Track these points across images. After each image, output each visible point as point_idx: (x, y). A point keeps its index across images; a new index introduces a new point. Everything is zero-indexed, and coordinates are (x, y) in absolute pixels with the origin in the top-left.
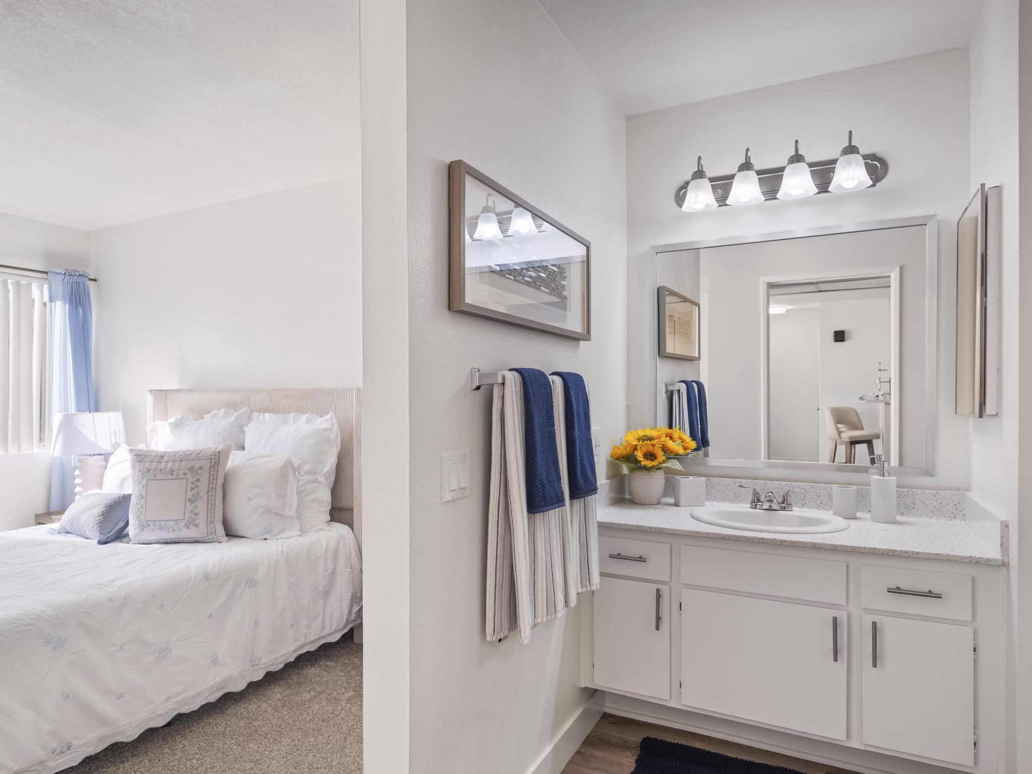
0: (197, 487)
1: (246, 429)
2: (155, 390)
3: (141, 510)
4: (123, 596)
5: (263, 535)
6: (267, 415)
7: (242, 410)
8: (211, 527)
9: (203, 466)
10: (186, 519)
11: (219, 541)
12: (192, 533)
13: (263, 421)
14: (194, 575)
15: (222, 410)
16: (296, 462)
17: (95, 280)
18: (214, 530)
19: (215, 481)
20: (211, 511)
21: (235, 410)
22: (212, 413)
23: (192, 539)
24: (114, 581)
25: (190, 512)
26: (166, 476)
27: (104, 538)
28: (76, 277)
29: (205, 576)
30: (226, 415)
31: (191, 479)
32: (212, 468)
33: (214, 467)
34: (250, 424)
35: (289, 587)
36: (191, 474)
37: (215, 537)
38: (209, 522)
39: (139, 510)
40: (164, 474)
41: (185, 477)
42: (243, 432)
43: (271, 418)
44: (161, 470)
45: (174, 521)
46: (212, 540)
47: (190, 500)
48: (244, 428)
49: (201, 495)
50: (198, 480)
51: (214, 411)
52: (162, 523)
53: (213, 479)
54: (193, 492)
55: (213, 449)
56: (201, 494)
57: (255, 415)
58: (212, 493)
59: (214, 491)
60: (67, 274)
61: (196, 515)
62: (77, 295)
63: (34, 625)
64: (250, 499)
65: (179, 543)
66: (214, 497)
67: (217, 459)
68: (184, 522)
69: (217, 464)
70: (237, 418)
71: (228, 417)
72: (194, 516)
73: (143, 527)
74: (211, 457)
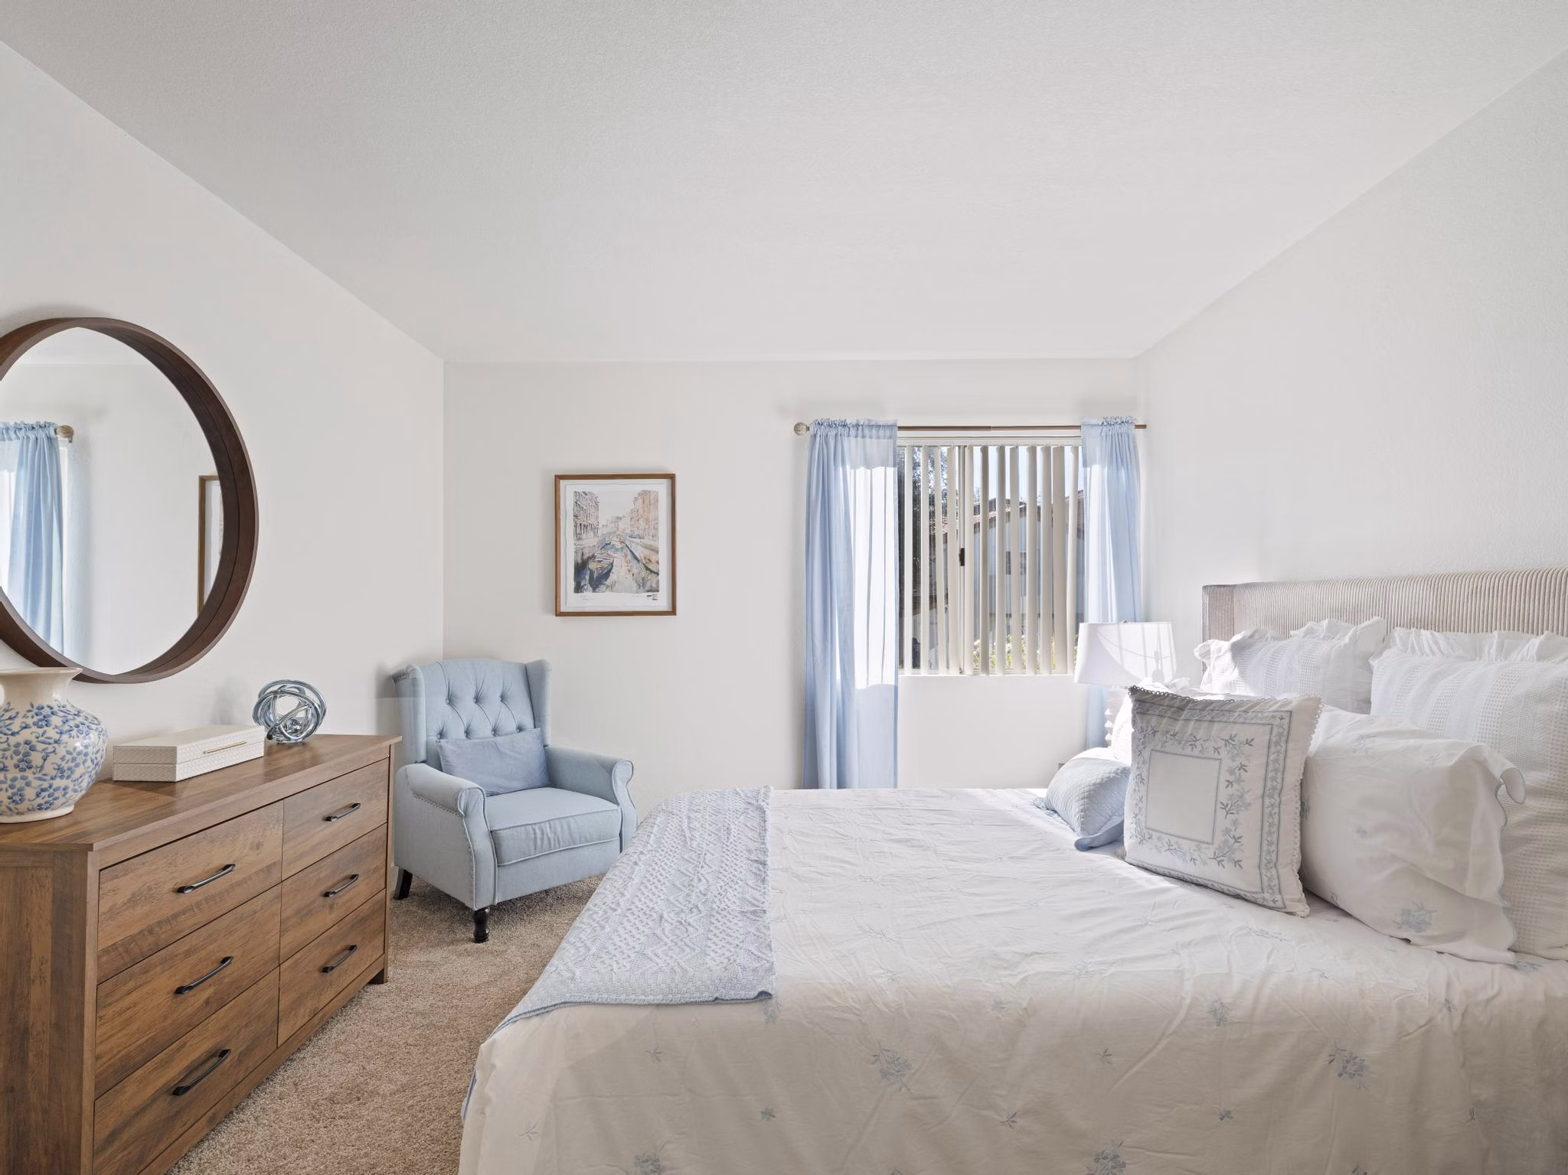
0: (1239, 780)
1: (1374, 663)
2: (1211, 586)
3: (1140, 805)
4: (1025, 1004)
5: (1399, 928)
6: (1426, 634)
7: (1366, 623)
8: (1269, 874)
9: (1253, 740)
10: (1216, 845)
11: (1289, 910)
12: (1226, 876)
13: (1417, 648)
14: (1188, 1001)
15: (1325, 623)
16: (1499, 765)
17: (1144, 427)
18: (1275, 882)
19: (1279, 775)
20: (1269, 839)
21: (1355, 622)
22: (1306, 627)
23: (1231, 889)
24: (1027, 955)
25: (1223, 831)
26: (1183, 749)
27: (1088, 839)
28: (1117, 426)
29: (1214, 1012)
30: (1332, 633)
31: (1227, 763)
32: (1272, 744)
33: (1277, 743)
34: (1386, 653)
35: (1472, 1113)
36: (1229, 752)
37: (1278, 897)
38: (1264, 861)
39: (1137, 804)
40: (1180, 743)
41: (1216, 755)
42: (1369, 670)
43: (1437, 643)
44: (1174, 735)
45: (1194, 843)
46: (1271, 904)
47: (1225, 807)
48: (1371, 662)
49: (1248, 801)
50: (1242, 767)
51: (1310, 624)
52: (1173, 840)
53: (1276, 770)
54: (1230, 790)
55: (1279, 704)
56: (1248, 798)
57: (1398, 633)
58: (1273, 801)
59: (1276, 797)
60: (1105, 424)
61: (1237, 840)
62: (1118, 452)
63: (857, 1015)
64: (1363, 833)
65: (1205, 887)
66: (1276, 810)
67: (1286, 727)
68: (1212, 849)
69: (1284, 739)
70: (1354, 640)
71: (1338, 636)
72: (1232, 841)
73: (1142, 838)
74: (1272, 721)
